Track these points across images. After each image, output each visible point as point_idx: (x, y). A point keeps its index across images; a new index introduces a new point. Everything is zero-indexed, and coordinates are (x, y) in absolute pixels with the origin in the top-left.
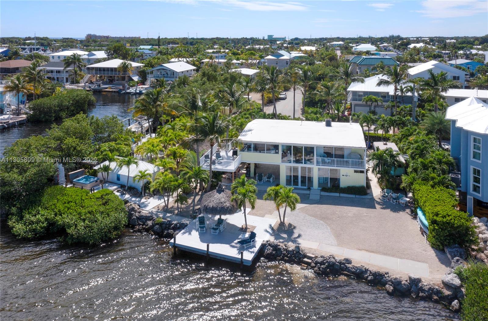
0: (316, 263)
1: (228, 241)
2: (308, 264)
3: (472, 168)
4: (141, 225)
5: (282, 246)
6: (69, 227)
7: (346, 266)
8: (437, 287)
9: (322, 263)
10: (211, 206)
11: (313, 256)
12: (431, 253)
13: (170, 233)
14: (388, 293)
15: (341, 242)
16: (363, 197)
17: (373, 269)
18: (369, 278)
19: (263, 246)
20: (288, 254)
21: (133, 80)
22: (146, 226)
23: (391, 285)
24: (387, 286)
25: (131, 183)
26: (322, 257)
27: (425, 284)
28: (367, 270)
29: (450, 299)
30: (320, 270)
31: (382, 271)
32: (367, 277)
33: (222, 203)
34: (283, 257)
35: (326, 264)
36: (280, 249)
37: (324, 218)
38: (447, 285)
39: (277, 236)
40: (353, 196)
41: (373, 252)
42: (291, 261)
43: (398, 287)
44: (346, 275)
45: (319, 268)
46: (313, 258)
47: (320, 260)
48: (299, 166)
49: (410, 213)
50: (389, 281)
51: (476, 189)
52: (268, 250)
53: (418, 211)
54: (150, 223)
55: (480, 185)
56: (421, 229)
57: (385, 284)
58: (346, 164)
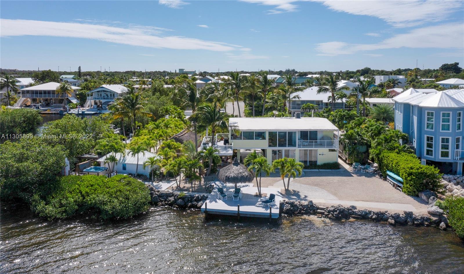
0: (329, 212)
2: (322, 214)
4: (163, 201)
5: (297, 203)
7: (352, 211)
8: (426, 216)
9: (334, 211)
10: (233, 176)
11: (325, 207)
12: (410, 198)
13: (194, 204)
14: (391, 224)
15: (340, 198)
16: (338, 170)
17: (376, 211)
18: (374, 217)
19: (282, 205)
20: (304, 208)
21: (72, 102)
22: (168, 201)
23: (392, 219)
24: (389, 220)
26: (332, 207)
27: (417, 215)
28: (370, 212)
30: (333, 216)
31: (382, 210)
32: (372, 216)
33: (241, 173)
34: (300, 211)
35: (338, 211)
36: (296, 205)
37: (317, 185)
38: (432, 214)
39: (290, 199)
41: (368, 201)
42: (308, 213)
43: (398, 220)
44: (354, 218)
45: (333, 215)
46: (325, 209)
47: (332, 209)
48: (284, 149)
49: (379, 177)
50: (390, 217)
51: (429, 152)
52: (287, 207)
53: (388, 173)
54: (172, 199)
55: (433, 149)
56: (394, 185)
57: (386, 220)
58: (322, 145)
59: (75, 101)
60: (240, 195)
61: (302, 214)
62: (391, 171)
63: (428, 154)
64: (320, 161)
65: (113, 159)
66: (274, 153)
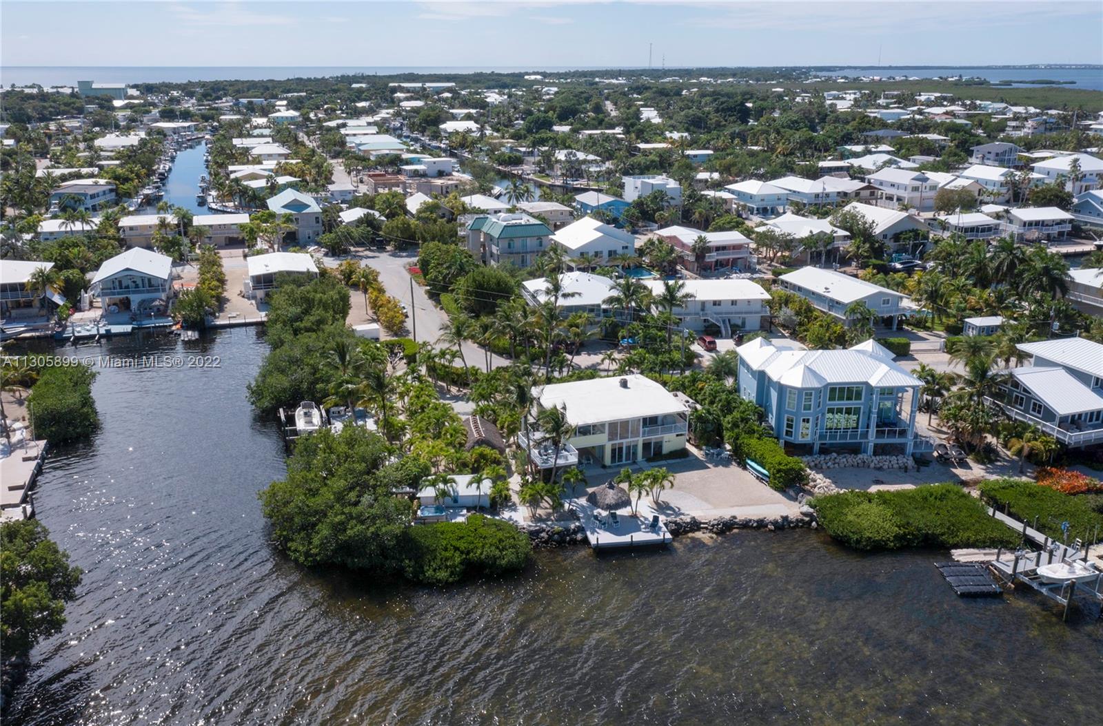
0: (713, 526)
1: (638, 529)
2: (706, 528)
3: (786, 416)
7: (734, 522)
8: (799, 518)
9: (718, 524)
11: (707, 521)
12: (778, 495)
14: (771, 531)
15: (714, 505)
16: (690, 459)
17: (755, 518)
19: (668, 526)
20: (688, 526)
23: (771, 526)
24: (769, 527)
25: (483, 502)
27: (791, 518)
28: (750, 520)
29: (809, 523)
30: (719, 531)
31: (761, 517)
32: (753, 525)
34: (685, 530)
35: (721, 524)
36: (679, 524)
38: (804, 514)
40: (678, 460)
42: (692, 531)
43: (777, 526)
44: (737, 528)
45: (717, 529)
46: (707, 523)
47: (716, 522)
48: (624, 441)
49: (738, 466)
50: (769, 523)
51: (788, 433)
52: (673, 527)
53: (749, 462)
54: (543, 536)
55: (793, 430)
56: (758, 478)
57: (766, 526)
58: (669, 431)
59: (58, 300)
60: (619, 519)
61: (688, 532)
62: (752, 460)
63: (787, 434)
64: (666, 449)
65: (444, 494)
66: (613, 451)
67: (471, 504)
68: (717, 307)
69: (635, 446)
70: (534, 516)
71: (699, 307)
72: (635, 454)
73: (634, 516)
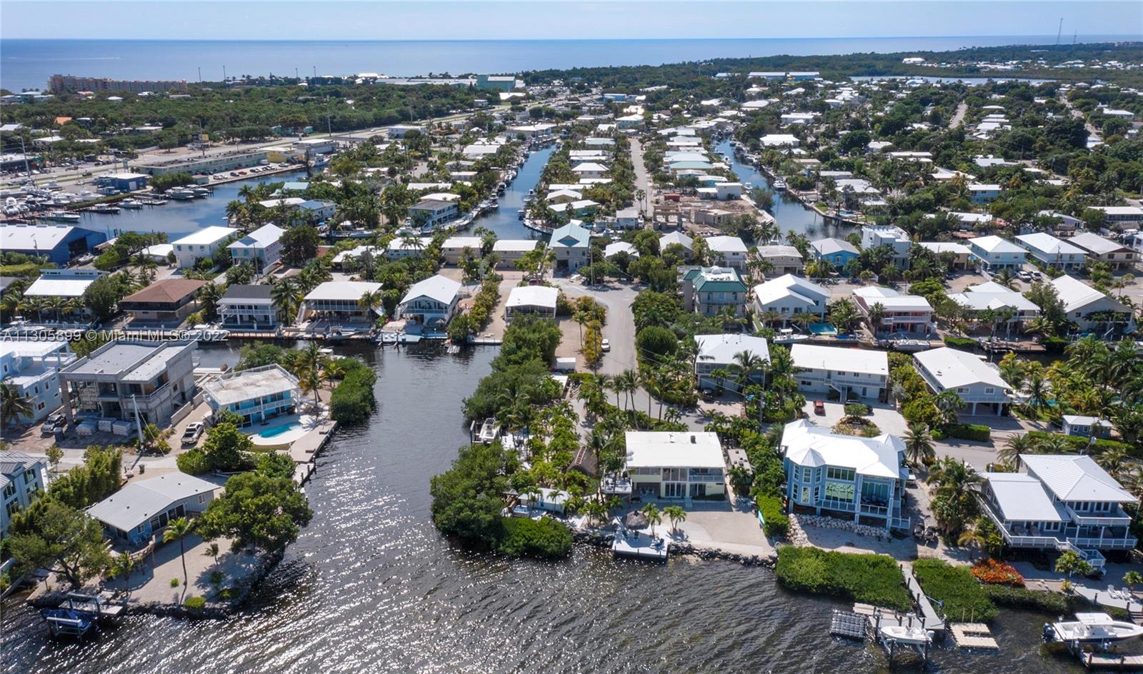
1: (648, 545)
2: (697, 553)
3: (793, 483)
4: (581, 539)
5: (680, 544)
6: (544, 547)
7: (718, 552)
8: (766, 559)
9: (705, 552)
11: (699, 549)
12: (765, 540)
14: (741, 564)
15: (713, 539)
16: (725, 502)
18: (731, 558)
19: (669, 546)
20: (685, 549)
22: (586, 540)
23: (743, 560)
24: (741, 561)
25: (558, 509)
27: (760, 557)
28: (729, 553)
29: (771, 564)
33: (637, 521)
34: (682, 551)
35: (707, 552)
36: (679, 547)
37: (699, 522)
38: (770, 557)
39: (676, 540)
40: (717, 501)
42: (687, 553)
43: (747, 561)
44: (718, 557)
45: (703, 555)
47: (703, 550)
48: (676, 481)
49: (754, 513)
50: (742, 558)
51: (795, 496)
52: (673, 548)
53: (760, 512)
54: (587, 537)
55: (798, 495)
56: (760, 522)
57: (739, 560)
58: (711, 480)
59: (380, 312)
61: (682, 554)
62: (762, 512)
64: (708, 492)
65: (533, 499)
66: (667, 486)
67: (551, 509)
68: (842, 376)
69: (685, 486)
70: (589, 524)
71: (826, 374)
72: (684, 491)
73: (653, 537)
